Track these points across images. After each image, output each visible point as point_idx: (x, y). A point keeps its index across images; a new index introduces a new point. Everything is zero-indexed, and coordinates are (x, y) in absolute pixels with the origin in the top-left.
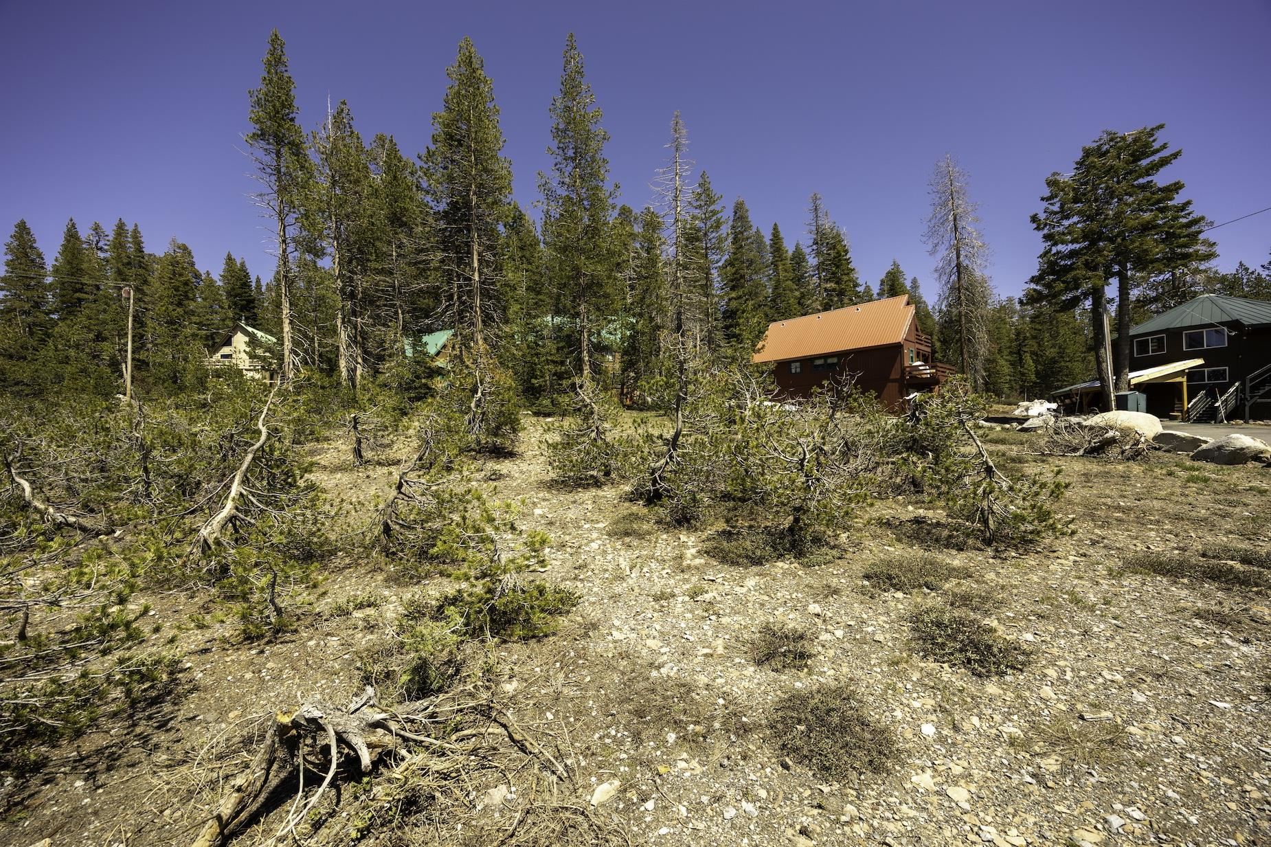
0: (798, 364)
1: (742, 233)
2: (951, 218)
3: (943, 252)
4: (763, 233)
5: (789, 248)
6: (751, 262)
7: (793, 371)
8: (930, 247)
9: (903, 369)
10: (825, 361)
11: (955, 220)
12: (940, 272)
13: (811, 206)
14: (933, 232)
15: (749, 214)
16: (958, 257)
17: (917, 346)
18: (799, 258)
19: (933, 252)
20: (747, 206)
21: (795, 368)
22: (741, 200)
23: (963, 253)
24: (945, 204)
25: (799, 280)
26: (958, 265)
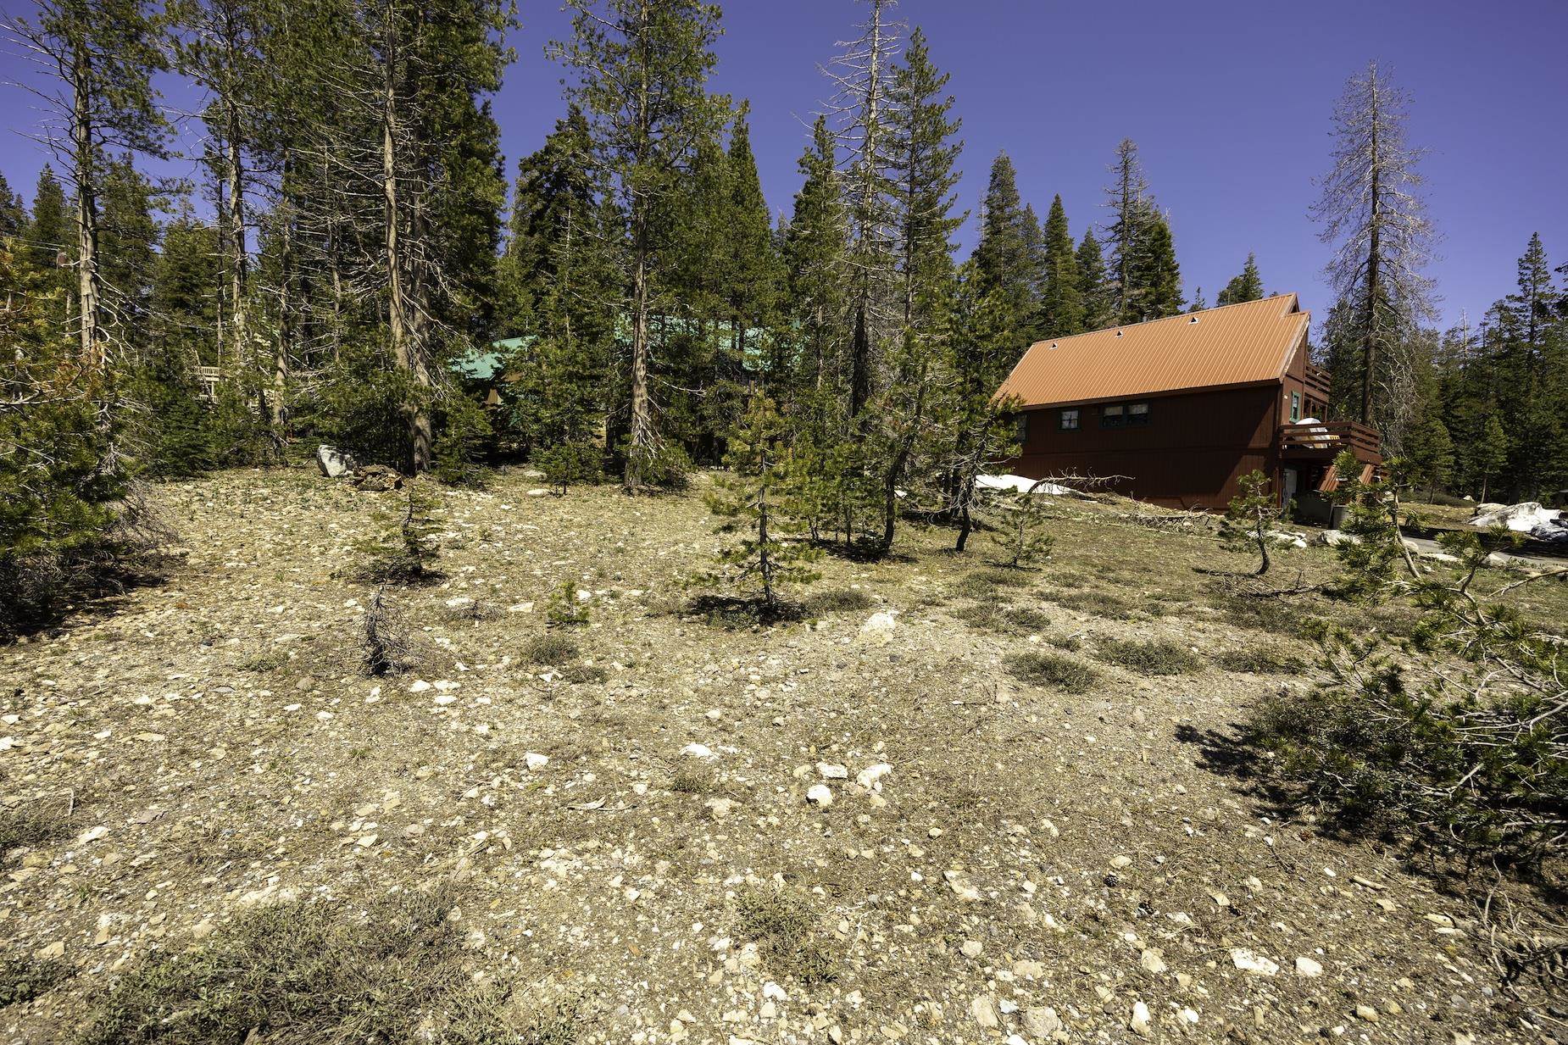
0: (1074, 415)
1: (1001, 208)
2: (1368, 176)
3: (1345, 236)
4: (1036, 213)
5: (1075, 236)
6: (1012, 256)
7: (1066, 424)
8: (1323, 226)
9: (1278, 431)
10: (1126, 410)
11: (1375, 179)
12: (1337, 271)
13: (1118, 161)
14: (1332, 200)
15: (1016, 179)
16: (1374, 244)
17: (1308, 389)
18: (1089, 252)
19: (1329, 235)
20: (1013, 166)
21: (1069, 420)
22: (1004, 155)
23: (1384, 239)
24: (1360, 152)
25: (1087, 286)
26: (1373, 260)
